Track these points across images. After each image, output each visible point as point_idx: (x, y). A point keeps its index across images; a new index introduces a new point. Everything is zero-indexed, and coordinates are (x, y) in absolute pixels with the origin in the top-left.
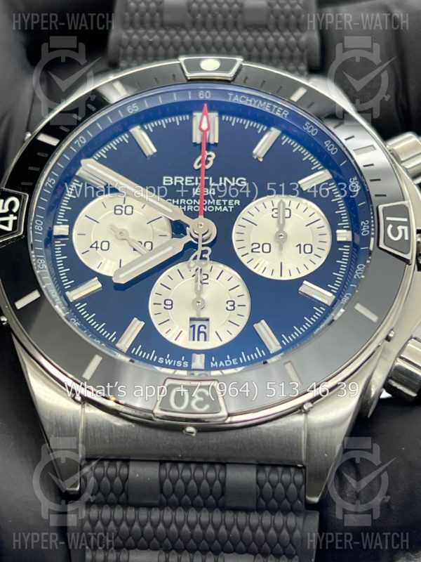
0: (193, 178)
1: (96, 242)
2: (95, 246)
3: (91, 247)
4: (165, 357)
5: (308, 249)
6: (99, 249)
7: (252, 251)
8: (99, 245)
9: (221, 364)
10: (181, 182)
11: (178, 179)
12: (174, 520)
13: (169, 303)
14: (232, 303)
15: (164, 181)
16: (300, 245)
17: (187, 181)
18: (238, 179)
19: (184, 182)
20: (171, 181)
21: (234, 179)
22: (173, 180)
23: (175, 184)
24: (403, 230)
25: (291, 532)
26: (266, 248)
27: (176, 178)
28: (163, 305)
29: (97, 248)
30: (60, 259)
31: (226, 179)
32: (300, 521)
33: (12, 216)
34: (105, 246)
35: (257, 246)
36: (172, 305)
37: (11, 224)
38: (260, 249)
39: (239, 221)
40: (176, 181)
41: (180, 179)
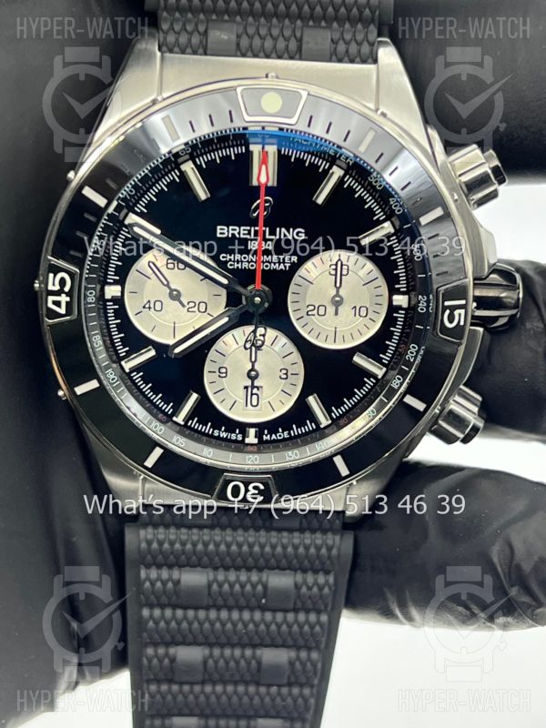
0: (248, 228)
1: (149, 301)
2: (147, 306)
3: (144, 307)
4: (220, 430)
5: (363, 312)
6: (152, 310)
7: (308, 314)
8: (152, 306)
9: (274, 437)
10: (236, 233)
11: (233, 230)
12: (223, 540)
13: (223, 370)
14: (285, 372)
15: (219, 231)
16: (355, 307)
17: (242, 232)
18: (296, 231)
19: (239, 233)
20: (225, 231)
21: (291, 230)
22: (228, 231)
23: (230, 236)
24: (460, 315)
25: (329, 549)
26: (322, 311)
27: (231, 228)
28: (218, 373)
29: (150, 308)
30: (114, 322)
31: (283, 230)
32: (337, 538)
33: (63, 295)
34: (158, 306)
35: (312, 308)
36: (226, 373)
37: (63, 305)
38: (315, 312)
39: (296, 279)
40: (231, 232)
41: (235, 230)
